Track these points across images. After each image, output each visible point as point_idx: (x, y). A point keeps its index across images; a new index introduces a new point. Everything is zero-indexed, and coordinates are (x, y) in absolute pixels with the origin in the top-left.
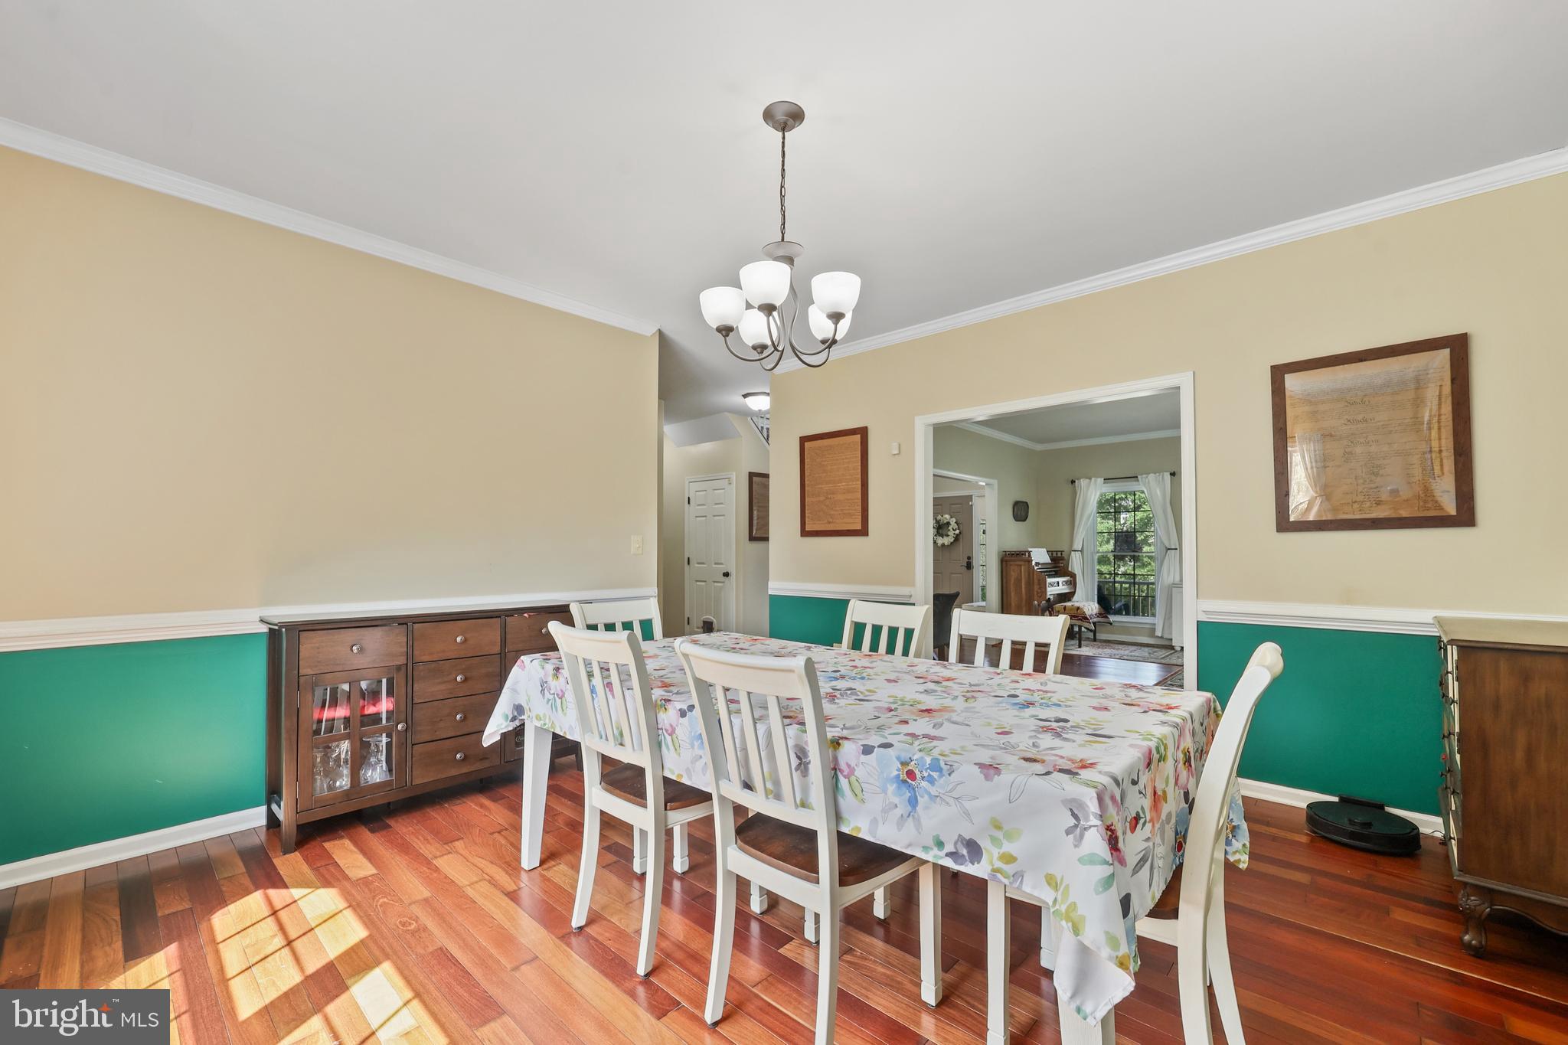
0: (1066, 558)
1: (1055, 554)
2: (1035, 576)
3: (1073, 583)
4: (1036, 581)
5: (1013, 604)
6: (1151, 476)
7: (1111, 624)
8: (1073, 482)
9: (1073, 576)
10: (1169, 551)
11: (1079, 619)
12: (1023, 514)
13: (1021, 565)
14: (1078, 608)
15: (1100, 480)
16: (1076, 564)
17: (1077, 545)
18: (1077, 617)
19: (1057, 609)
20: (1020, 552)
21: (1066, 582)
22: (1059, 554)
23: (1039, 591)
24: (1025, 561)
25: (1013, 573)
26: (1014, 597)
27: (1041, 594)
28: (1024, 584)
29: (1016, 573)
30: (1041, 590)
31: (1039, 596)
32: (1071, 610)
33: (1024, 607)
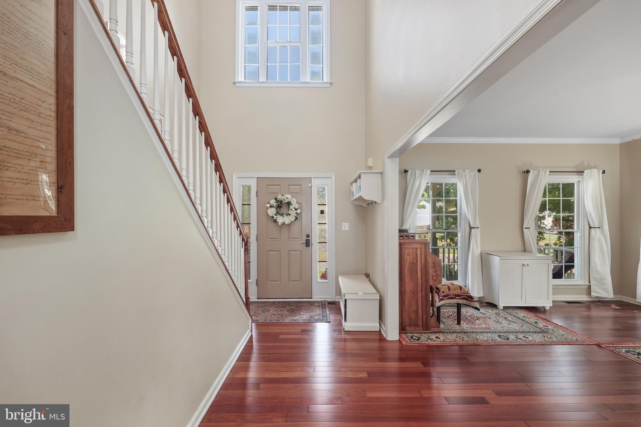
2: (430, 259)
4: (431, 264)
5: (408, 290)
6: (467, 171)
8: (406, 171)
10: (473, 229)
11: (464, 298)
15: (429, 172)
18: (460, 296)
19: (442, 290)
23: (434, 274)
24: (421, 244)
25: (408, 257)
26: (408, 283)
27: (436, 278)
28: (420, 269)
29: (412, 257)
30: (436, 273)
31: (434, 280)
32: (455, 289)
33: (419, 293)
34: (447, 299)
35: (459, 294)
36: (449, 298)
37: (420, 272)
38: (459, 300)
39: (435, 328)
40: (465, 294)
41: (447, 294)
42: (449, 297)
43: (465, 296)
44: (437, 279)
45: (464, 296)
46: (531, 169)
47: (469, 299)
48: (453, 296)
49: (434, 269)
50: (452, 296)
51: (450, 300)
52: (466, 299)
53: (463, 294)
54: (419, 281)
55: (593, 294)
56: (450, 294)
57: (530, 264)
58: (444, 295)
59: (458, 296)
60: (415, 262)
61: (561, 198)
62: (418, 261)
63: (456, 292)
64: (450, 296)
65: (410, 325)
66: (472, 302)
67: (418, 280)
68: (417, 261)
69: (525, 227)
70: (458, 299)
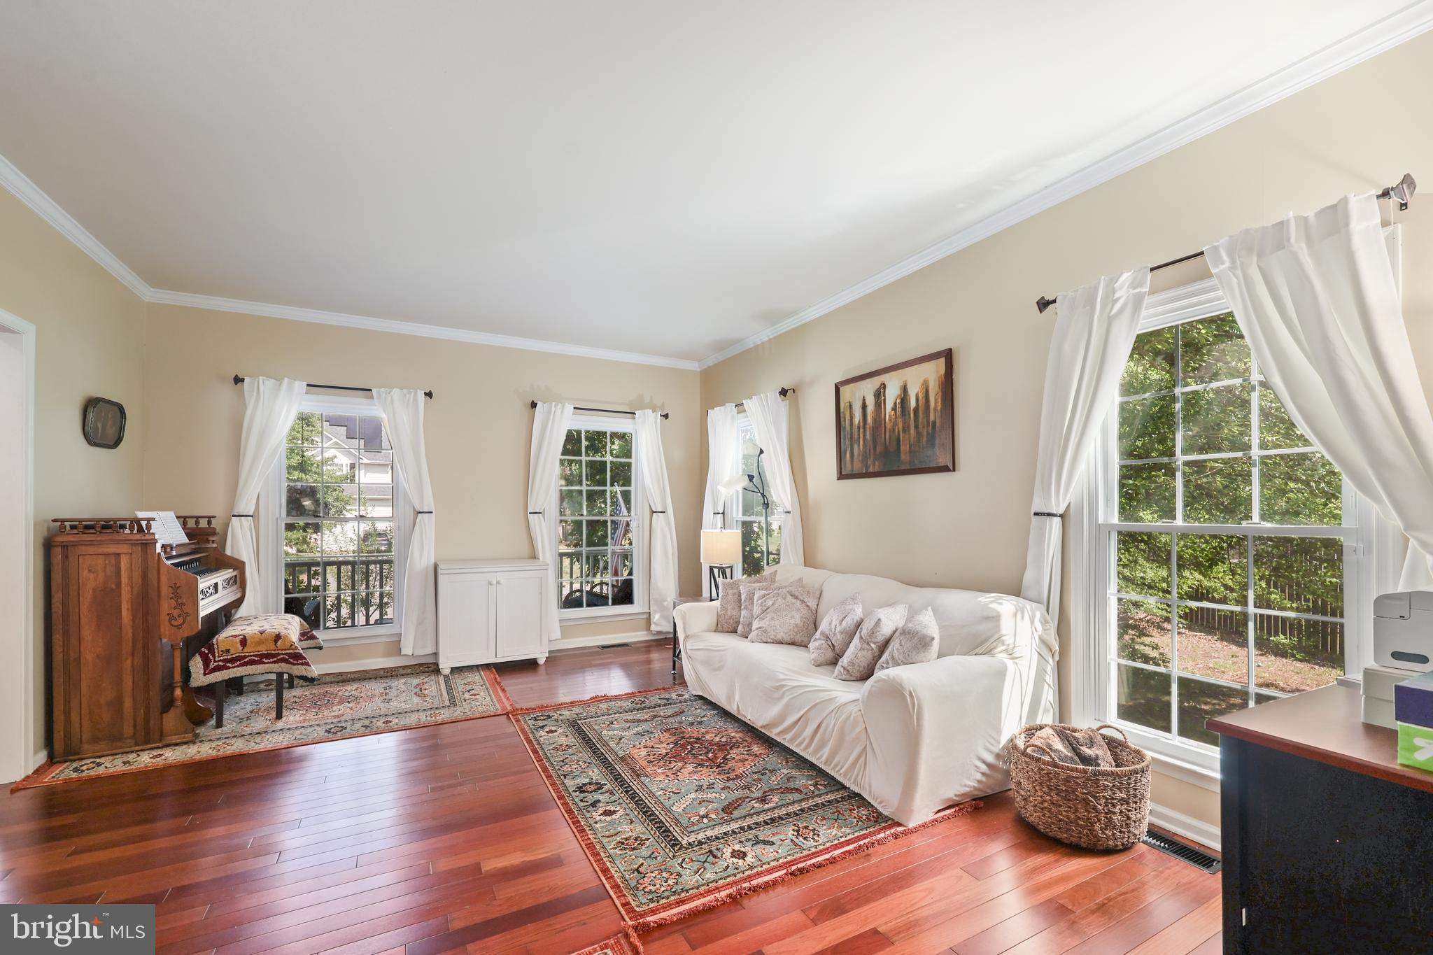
0: (218, 530)
1: (191, 523)
2: (164, 578)
3: (239, 582)
4: (165, 589)
5: (88, 656)
6: (396, 392)
7: (321, 648)
8: (238, 380)
9: (239, 566)
10: (419, 515)
11: (283, 660)
12: (112, 431)
13: (118, 555)
14: (278, 637)
15: (300, 386)
16: (240, 542)
17: (246, 505)
18: (273, 656)
19: (222, 648)
20: (115, 520)
21: (228, 581)
22: (203, 523)
23: (176, 613)
24: (132, 544)
25: (92, 576)
26: (90, 638)
27: (181, 620)
28: (127, 602)
29: (101, 575)
30: (182, 610)
31: (175, 626)
32: (260, 642)
33: (127, 659)
34: (238, 666)
35: (273, 652)
36: (246, 664)
37: (128, 609)
38: (271, 665)
39: (175, 735)
40: (285, 650)
41: (237, 655)
42: (245, 660)
43: (285, 654)
44: (184, 622)
45: (282, 656)
46: (540, 401)
47: (292, 660)
48: (256, 659)
49: (176, 602)
50: (253, 658)
51: (248, 666)
52: (286, 661)
53: (280, 652)
54: (124, 631)
55: (653, 628)
56: (247, 654)
57: (502, 581)
58: (229, 657)
59: (268, 656)
60: (113, 586)
61: (584, 458)
62: (123, 585)
63: (263, 649)
64: (247, 659)
65: (95, 740)
66: (296, 667)
67: (121, 629)
68: (119, 584)
69: (531, 511)
70: (269, 663)
